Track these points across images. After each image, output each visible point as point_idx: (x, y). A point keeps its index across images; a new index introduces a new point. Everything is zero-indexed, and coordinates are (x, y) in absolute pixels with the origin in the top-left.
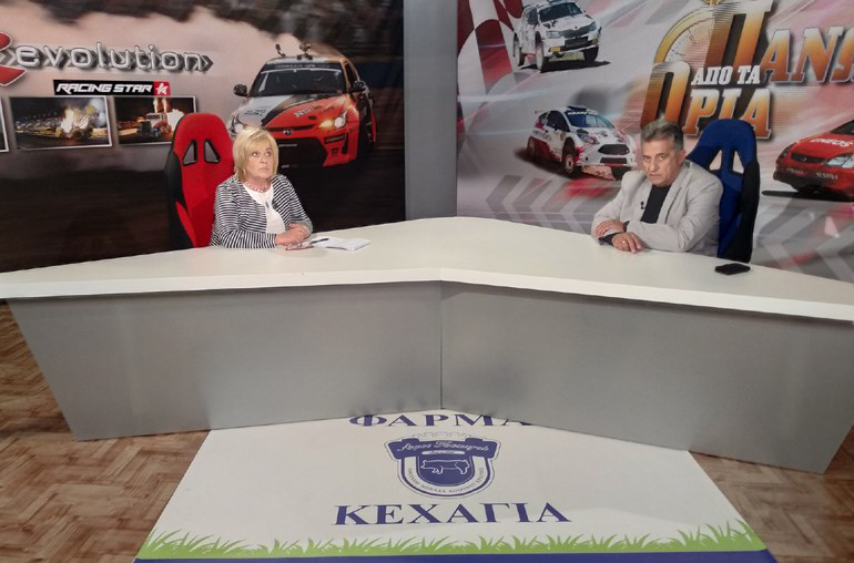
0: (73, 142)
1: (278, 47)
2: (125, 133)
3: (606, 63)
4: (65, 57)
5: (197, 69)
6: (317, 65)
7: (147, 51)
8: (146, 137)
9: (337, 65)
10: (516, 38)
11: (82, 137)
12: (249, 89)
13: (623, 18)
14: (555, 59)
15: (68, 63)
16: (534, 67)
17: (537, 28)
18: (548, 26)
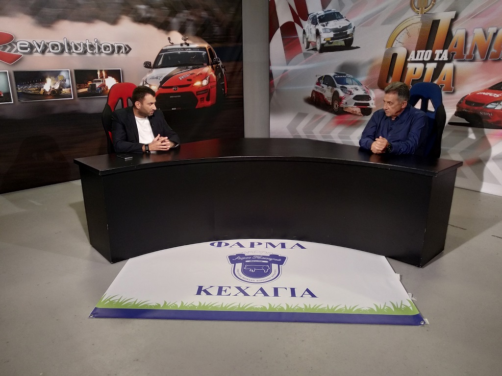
0: (51, 97)
1: (169, 39)
2: (81, 91)
3: (358, 48)
4: (46, 47)
5: (122, 53)
6: (192, 49)
7: (93, 43)
8: (94, 93)
9: (204, 49)
10: (304, 32)
11: (56, 93)
12: (152, 64)
13: (368, 22)
14: (327, 45)
15: (48, 50)
16: (315, 49)
17: (317, 27)
18: (324, 26)
